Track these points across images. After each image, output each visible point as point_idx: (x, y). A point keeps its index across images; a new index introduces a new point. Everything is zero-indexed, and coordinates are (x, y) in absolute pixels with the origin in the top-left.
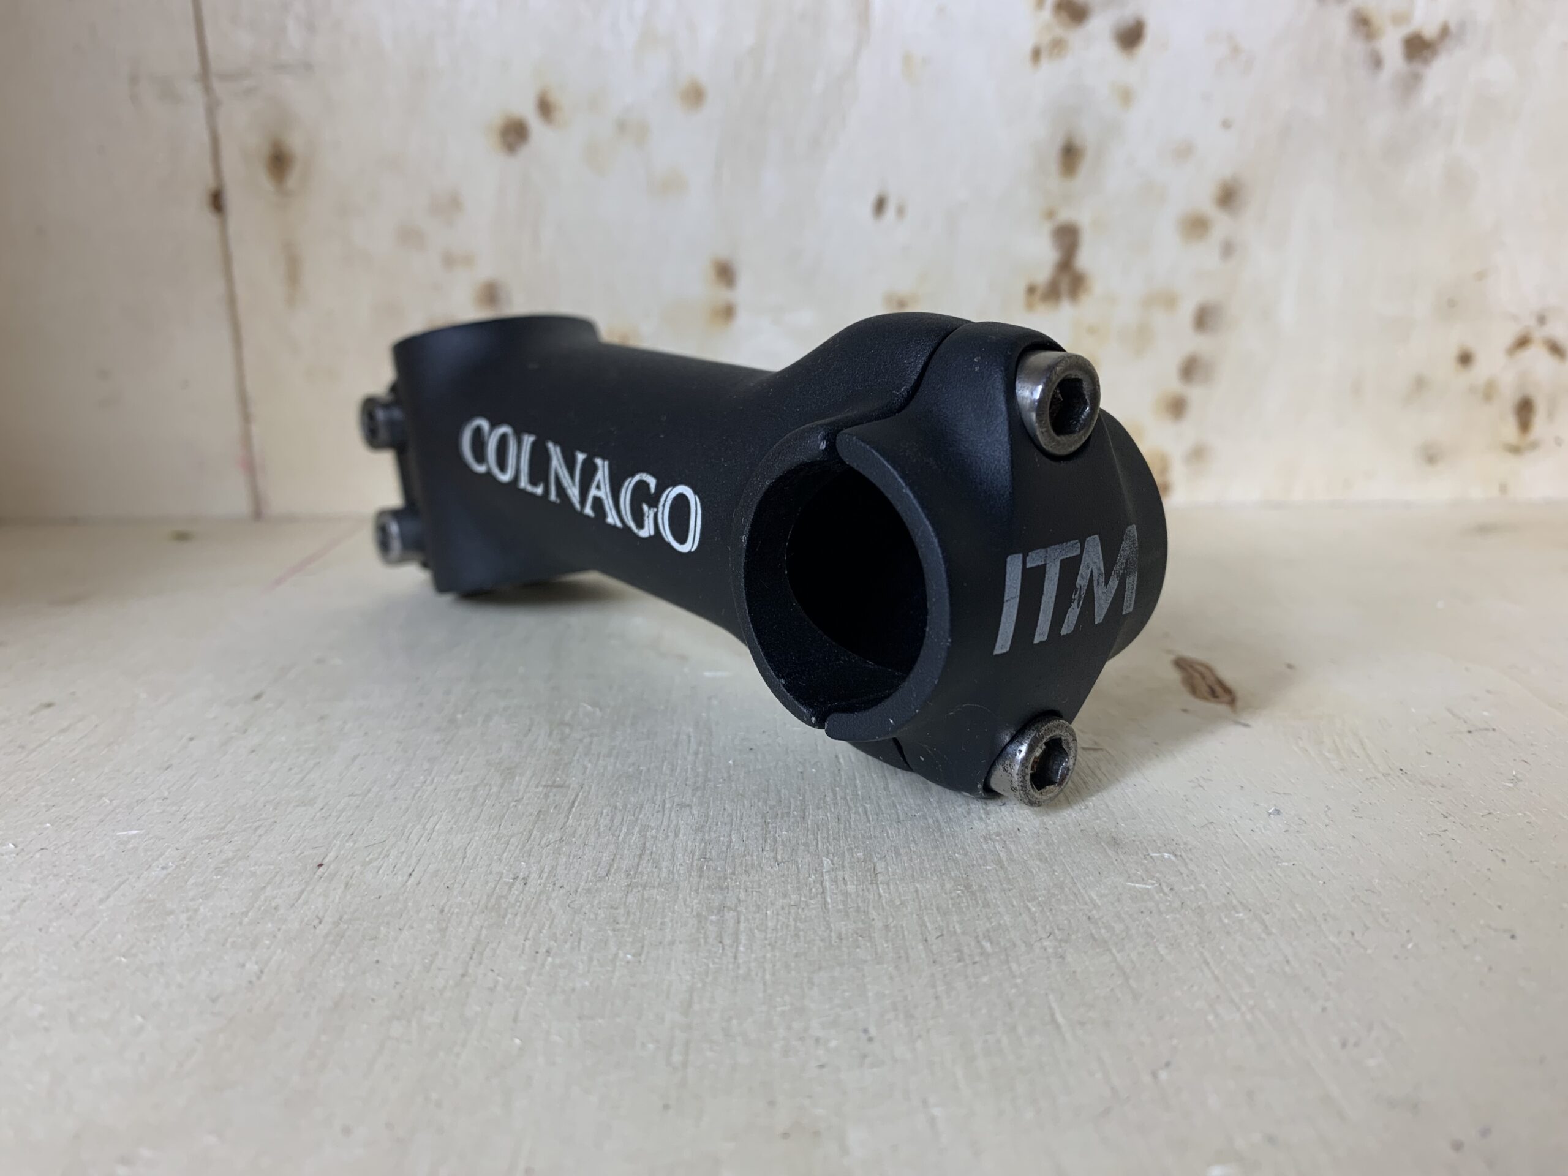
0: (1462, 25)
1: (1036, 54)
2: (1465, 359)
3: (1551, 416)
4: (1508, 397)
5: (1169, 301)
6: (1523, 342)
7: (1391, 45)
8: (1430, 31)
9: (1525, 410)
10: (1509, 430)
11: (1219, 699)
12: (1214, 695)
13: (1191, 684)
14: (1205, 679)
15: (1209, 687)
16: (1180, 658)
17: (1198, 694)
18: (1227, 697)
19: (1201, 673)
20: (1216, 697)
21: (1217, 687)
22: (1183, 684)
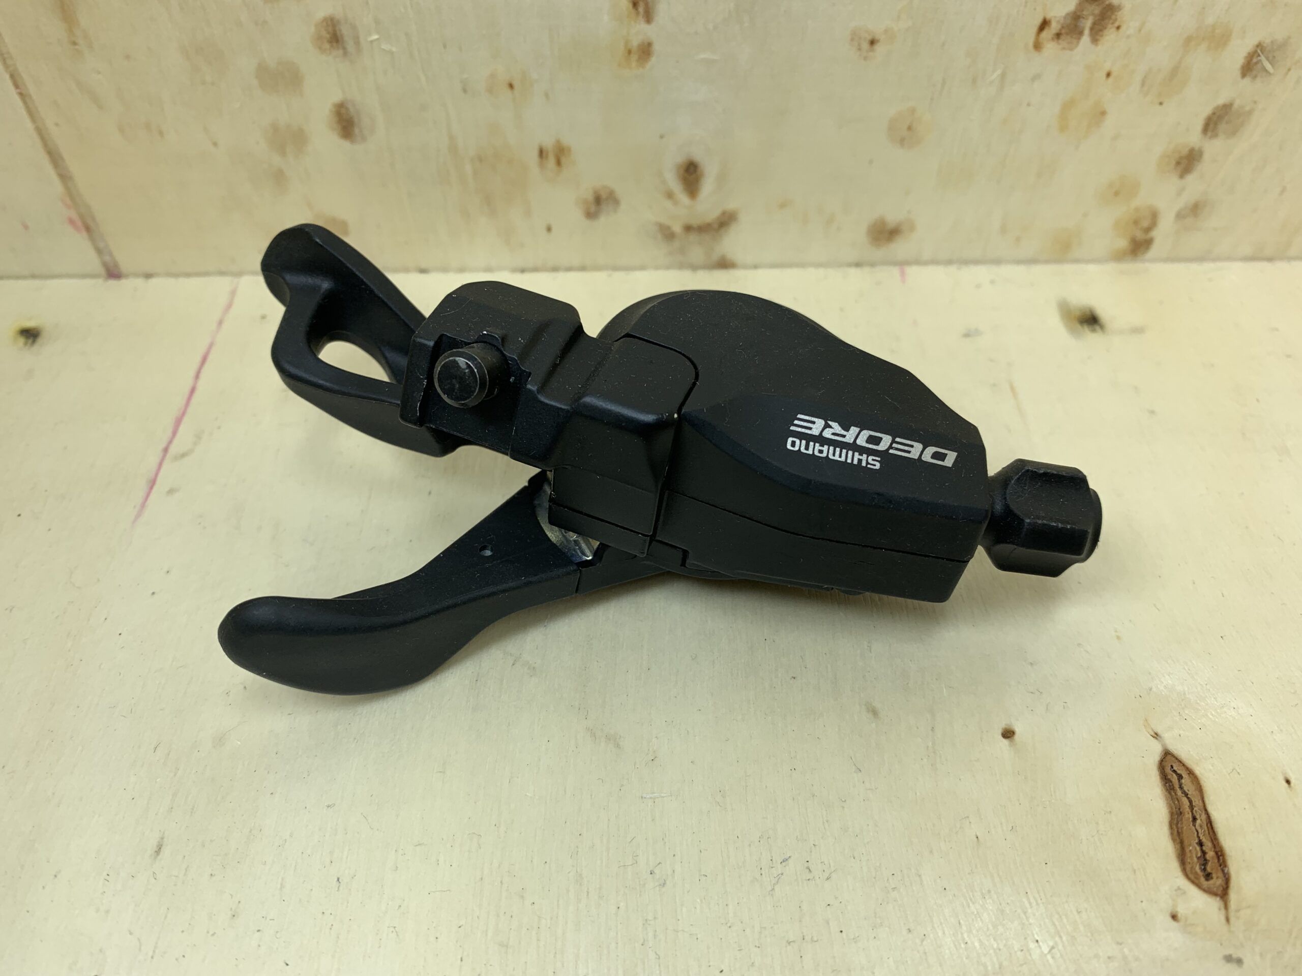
11: (1211, 882)
12: (1205, 870)
13: (1178, 831)
14: (1194, 819)
15: (1201, 844)
16: (1167, 754)
17: (1188, 867)
18: (1220, 874)
19: (1190, 802)
20: (1208, 876)
21: (1208, 845)
22: (1172, 834)
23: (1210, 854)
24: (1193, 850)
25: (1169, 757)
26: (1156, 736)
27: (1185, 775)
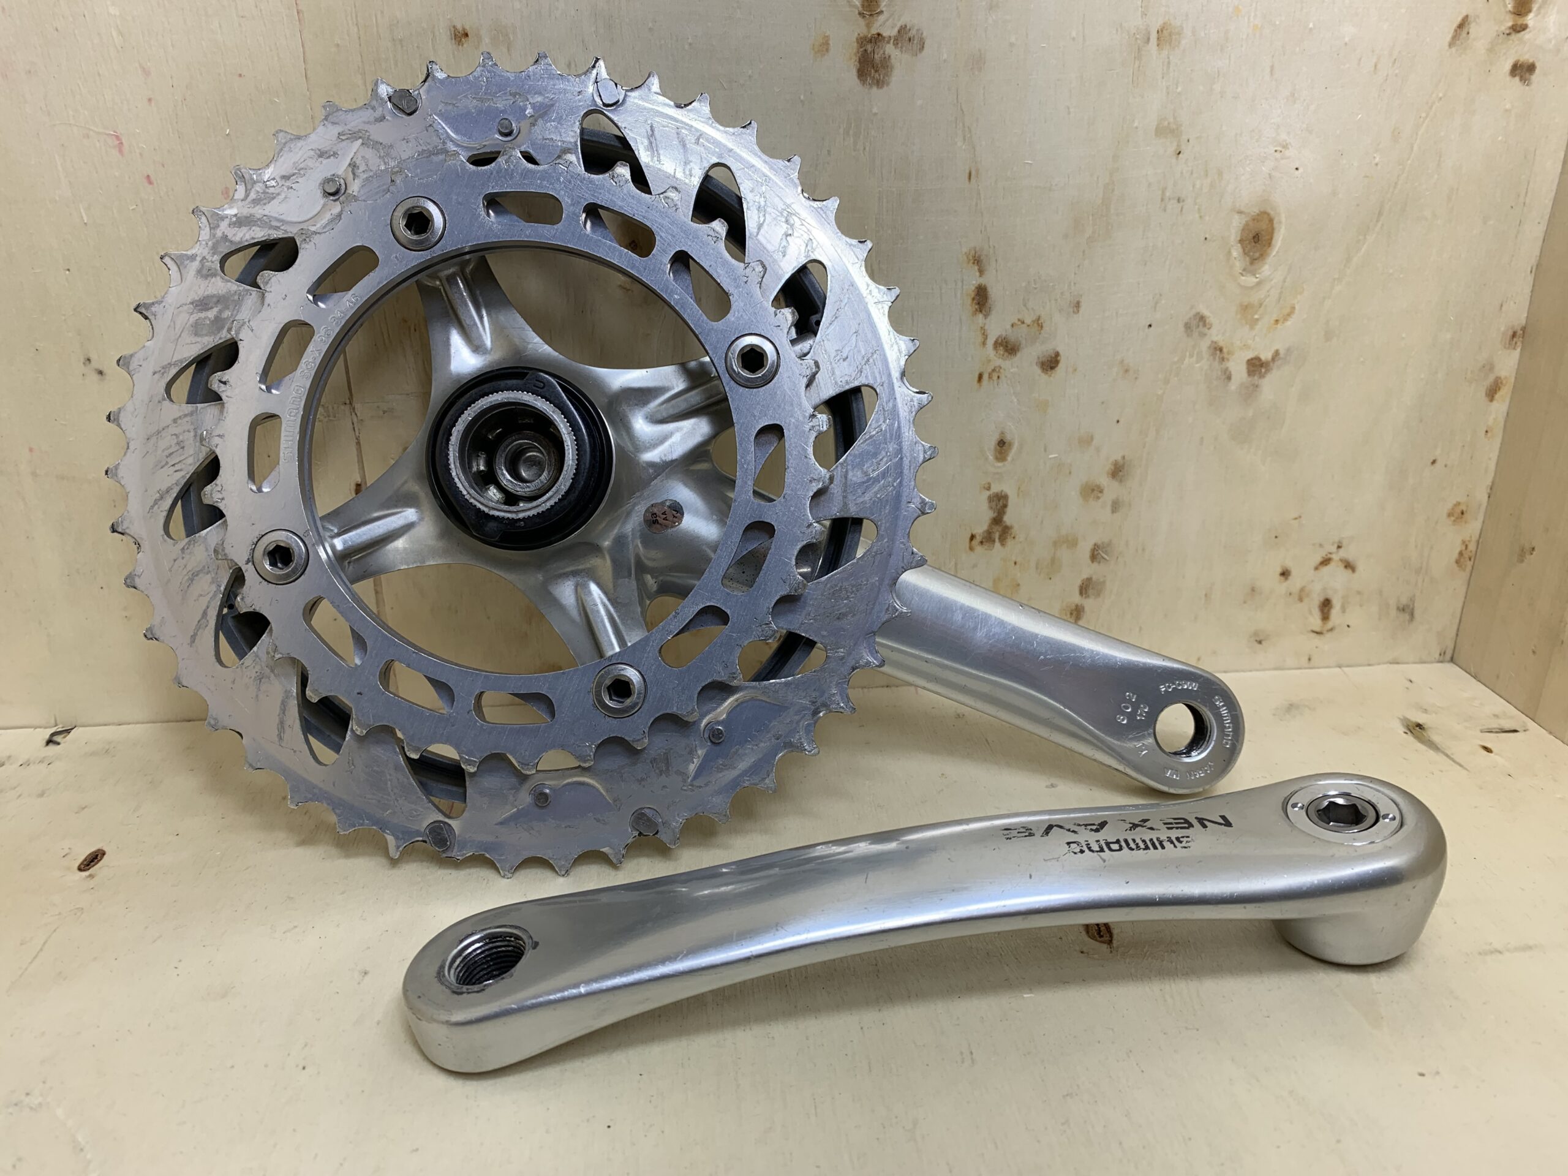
0: (1289, 351)
1: (980, 377)
2: (1285, 574)
3: (1343, 610)
4: (1316, 600)
5: (1071, 542)
6: (1326, 562)
7: (1238, 367)
8: (1266, 356)
9: (1326, 605)
10: (1316, 621)
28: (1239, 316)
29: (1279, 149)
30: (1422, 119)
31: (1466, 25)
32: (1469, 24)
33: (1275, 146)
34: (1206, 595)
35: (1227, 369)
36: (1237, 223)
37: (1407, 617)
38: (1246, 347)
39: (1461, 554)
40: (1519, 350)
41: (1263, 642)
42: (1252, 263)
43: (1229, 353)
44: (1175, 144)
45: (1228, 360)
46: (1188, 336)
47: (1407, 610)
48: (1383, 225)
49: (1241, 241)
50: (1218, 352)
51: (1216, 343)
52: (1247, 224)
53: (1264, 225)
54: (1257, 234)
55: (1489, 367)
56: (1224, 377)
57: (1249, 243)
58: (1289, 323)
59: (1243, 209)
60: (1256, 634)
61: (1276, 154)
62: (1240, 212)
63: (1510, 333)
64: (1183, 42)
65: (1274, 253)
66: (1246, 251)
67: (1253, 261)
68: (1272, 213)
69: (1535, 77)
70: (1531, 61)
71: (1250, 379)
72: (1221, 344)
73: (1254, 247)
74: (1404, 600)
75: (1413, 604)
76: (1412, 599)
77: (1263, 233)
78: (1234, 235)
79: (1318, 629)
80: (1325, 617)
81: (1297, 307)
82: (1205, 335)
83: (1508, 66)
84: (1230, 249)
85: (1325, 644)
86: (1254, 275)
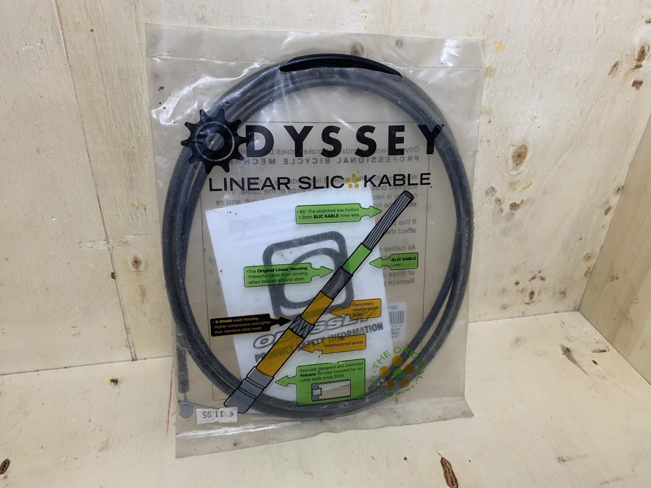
0: (528, 200)
3: (539, 295)
4: (529, 292)
6: (534, 278)
7: (506, 207)
8: (518, 202)
9: (532, 293)
10: (527, 300)
11: (454, 486)
12: (453, 484)
13: (446, 476)
14: (449, 472)
15: (451, 478)
16: (442, 458)
17: (449, 484)
18: (456, 484)
19: (448, 469)
20: (453, 485)
21: (453, 478)
22: (445, 477)
23: (454, 480)
24: (450, 480)
25: (443, 459)
26: (440, 454)
27: (447, 463)
28: (509, 187)
29: (532, 119)
30: (593, 105)
31: (617, 65)
32: (618, 65)
33: (531, 118)
34: (485, 293)
35: (502, 208)
36: (512, 150)
37: (563, 295)
38: (511, 199)
39: (587, 272)
40: (620, 195)
41: (506, 309)
42: (516, 166)
43: (503, 202)
44: (488, 118)
45: (502, 204)
46: (487, 196)
47: (563, 293)
48: (572, 149)
49: (513, 157)
50: (499, 202)
51: (498, 198)
52: (516, 150)
53: (523, 150)
54: (520, 154)
55: (607, 202)
56: (500, 211)
57: (516, 158)
58: (529, 189)
59: (515, 144)
60: (503, 306)
61: (531, 121)
62: (513, 145)
63: (617, 189)
64: (496, 75)
65: (526, 161)
66: (515, 161)
67: (517, 165)
68: (527, 145)
69: (642, 87)
70: (641, 80)
71: (511, 211)
72: (500, 198)
73: (518, 159)
74: (563, 290)
75: (566, 292)
76: (566, 289)
77: (522, 153)
78: (510, 154)
79: (528, 302)
80: (531, 298)
81: (533, 182)
82: (494, 195)
83: (632, 82)
84: (508, 160)
85: (530, 308)
86: (517, 170)
